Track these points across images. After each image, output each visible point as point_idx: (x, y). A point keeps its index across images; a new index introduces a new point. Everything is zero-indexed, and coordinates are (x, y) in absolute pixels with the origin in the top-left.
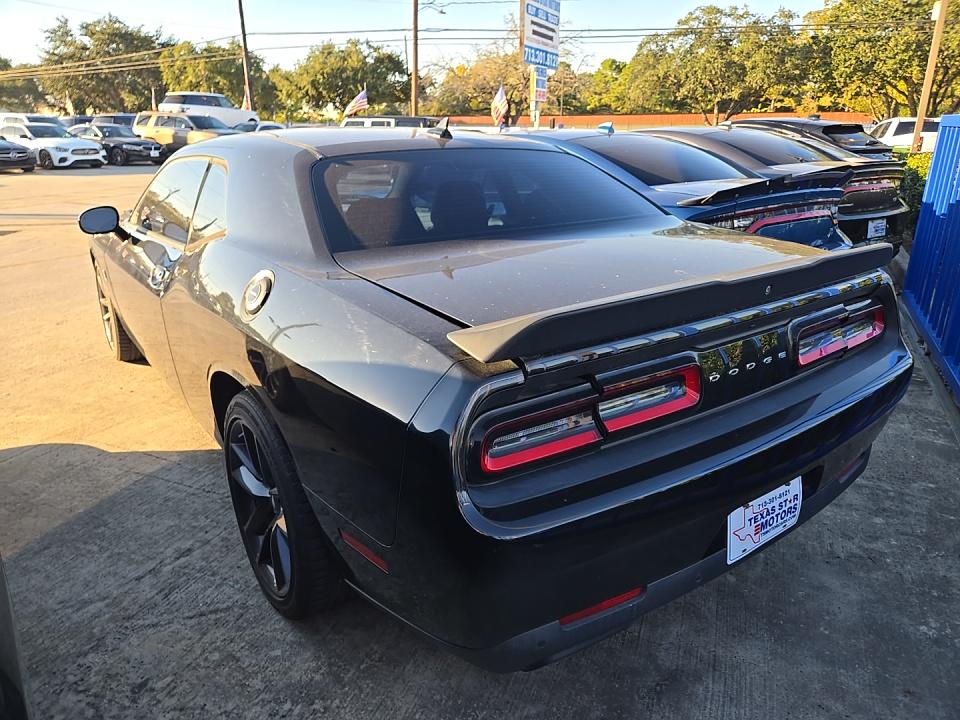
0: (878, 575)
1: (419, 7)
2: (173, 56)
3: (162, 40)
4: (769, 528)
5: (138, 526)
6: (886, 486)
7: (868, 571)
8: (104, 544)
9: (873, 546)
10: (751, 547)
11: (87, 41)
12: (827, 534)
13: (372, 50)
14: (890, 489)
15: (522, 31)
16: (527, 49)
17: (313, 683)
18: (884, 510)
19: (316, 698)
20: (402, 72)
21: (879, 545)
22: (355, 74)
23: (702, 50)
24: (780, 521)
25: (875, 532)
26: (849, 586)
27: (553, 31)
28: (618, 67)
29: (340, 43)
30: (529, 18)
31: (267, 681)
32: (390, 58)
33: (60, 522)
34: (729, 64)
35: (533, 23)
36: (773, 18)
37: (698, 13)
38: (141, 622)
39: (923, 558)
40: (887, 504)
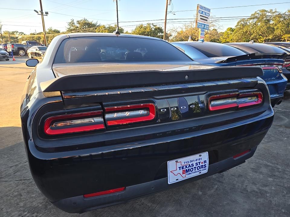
0: (261, 200)
1: (167, 13)
2: (100, 29)
3: (98, 25)
4: (190, 172)
5: (21, 152)
6: (279, 167)
7: (258, 198)
8: (9, 156)
9: (264, 188)
10: (181, 179)
11: (78, 25)
12: (247, 181)
13: (154, 26)
14: (281, 168)
15: (197, 18)
16: (198, 24)
17: (38, 207)
18: (275, 176)
19: (35, 212)
20: (162, 32)
21: (266, 189)
22: (148, 33)
23: (259, 24)
24: (196, 170)
25: (267, 184)
26: (246, 202)
27: (208, 18)
28: (232, 30)
29: (145, 24)
30: (199, 14)
31: (25, 204)
32: (159, 28)
33: (2, 148)
34: (268, 28)
35: (201, 16)
36: (285, 13)
37: (258, 12)
38: (3, 180)
39: (284, 196)
40: (277, 173)
